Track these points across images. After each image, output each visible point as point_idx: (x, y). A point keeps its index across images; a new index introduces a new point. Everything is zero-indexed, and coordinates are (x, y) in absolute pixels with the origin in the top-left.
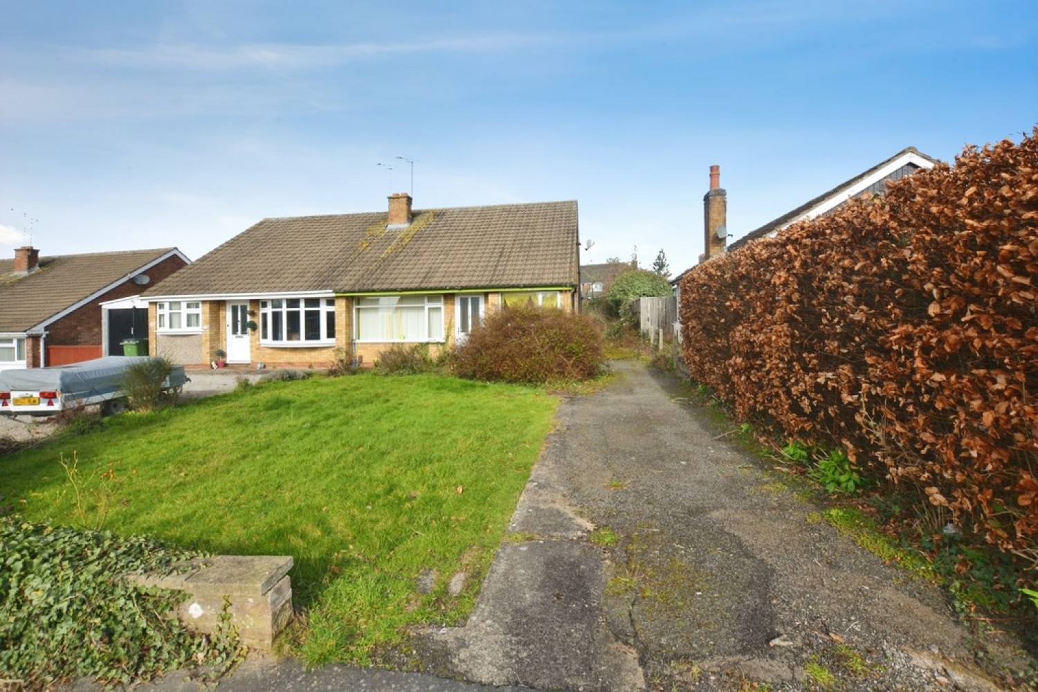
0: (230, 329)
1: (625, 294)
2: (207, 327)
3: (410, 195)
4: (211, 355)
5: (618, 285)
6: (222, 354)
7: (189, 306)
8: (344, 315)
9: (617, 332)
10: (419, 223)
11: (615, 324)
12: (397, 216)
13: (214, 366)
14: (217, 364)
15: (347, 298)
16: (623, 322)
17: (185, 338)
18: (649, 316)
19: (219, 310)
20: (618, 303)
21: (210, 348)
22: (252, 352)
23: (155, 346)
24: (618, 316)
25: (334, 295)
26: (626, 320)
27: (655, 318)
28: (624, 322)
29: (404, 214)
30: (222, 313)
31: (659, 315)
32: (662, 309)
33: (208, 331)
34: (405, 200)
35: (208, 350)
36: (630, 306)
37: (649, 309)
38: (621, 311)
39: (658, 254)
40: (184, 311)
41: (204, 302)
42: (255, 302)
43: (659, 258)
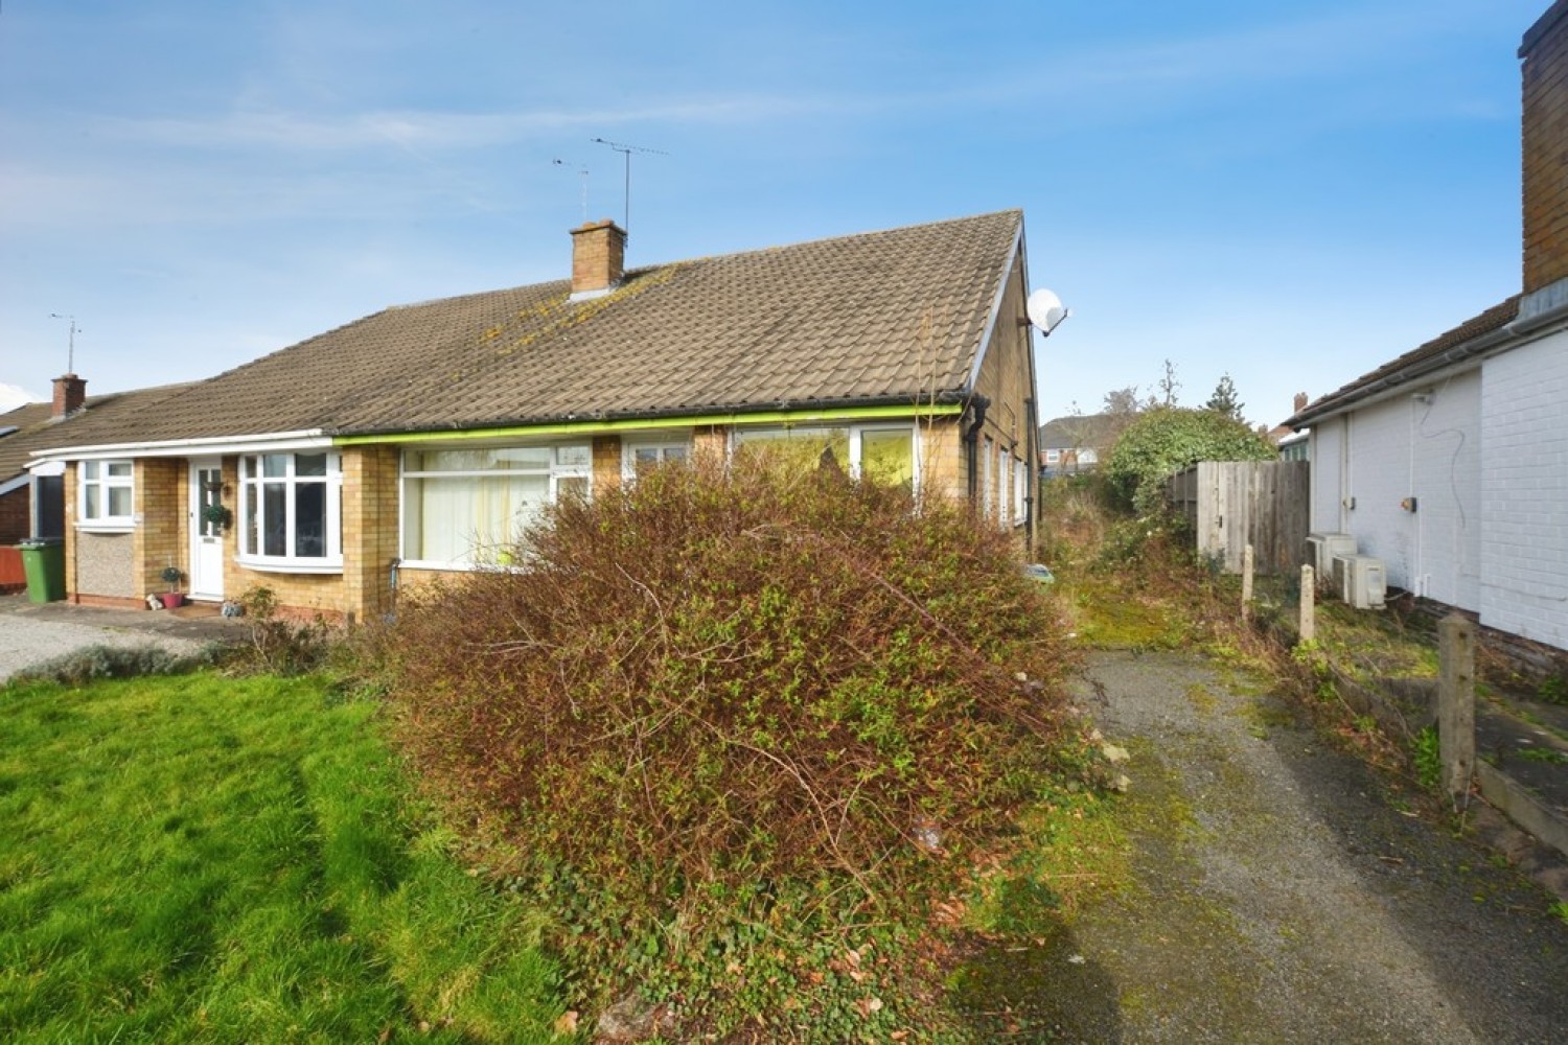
0: (195, 523)
1: (1148, 460)
2: (140, 517)
3: (620, 224)
4: (148, 580)
5: (1131, 441)
6: (178, 577)
7: (113, 470)
8: (359, 495)
9: (1130, 552)
10: (635, 287)
11: (1120, 527)
12: (589, 271)
13: (153, 603)
14: (161, 600)
15: (367, 450)
16: (1144, 529)
17: (113, 540)
18: (1223, 511)
19: (177, 480)
20: (1130, 481)
21: (146, 564)
22: (225, 575)
23: (73, 555)
24: (1129, 510)
25: (328, 442)
26: (1155, 523)
27: (1242, 520)
28: (1148, 525)
29: (601, 267)
30: (182, 486)
31: (1253, 511)
32: (1262, 494)
33: (142, 525)
34: (604, 234)
35: (142, 569)
36: (1161, 487)
37: (1223, 495)
38: (1138, 498)
39: (1219, 383)
40: (105, 481)
41: (137, 460)
42: (231, 461)
43: (1220, 391)
